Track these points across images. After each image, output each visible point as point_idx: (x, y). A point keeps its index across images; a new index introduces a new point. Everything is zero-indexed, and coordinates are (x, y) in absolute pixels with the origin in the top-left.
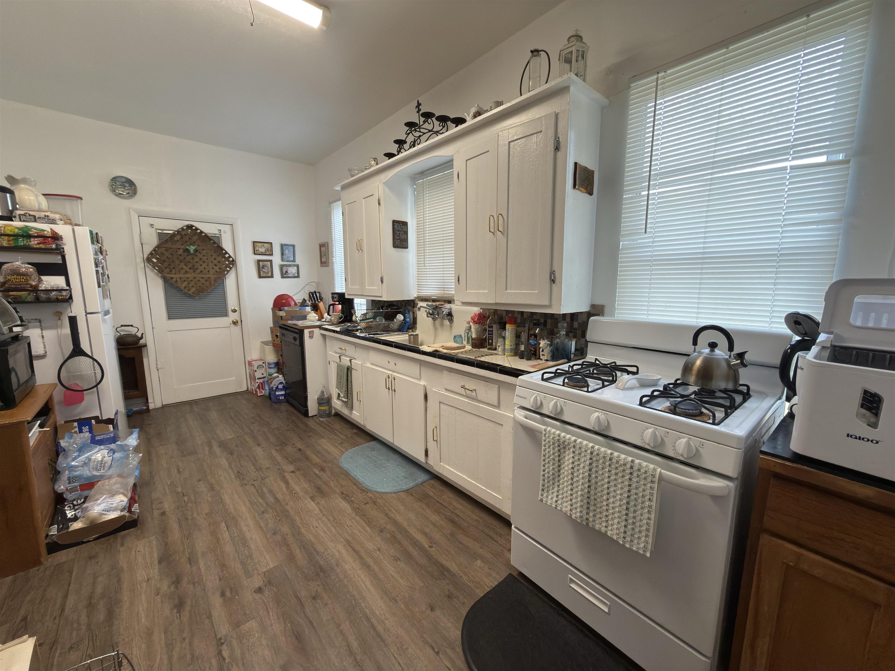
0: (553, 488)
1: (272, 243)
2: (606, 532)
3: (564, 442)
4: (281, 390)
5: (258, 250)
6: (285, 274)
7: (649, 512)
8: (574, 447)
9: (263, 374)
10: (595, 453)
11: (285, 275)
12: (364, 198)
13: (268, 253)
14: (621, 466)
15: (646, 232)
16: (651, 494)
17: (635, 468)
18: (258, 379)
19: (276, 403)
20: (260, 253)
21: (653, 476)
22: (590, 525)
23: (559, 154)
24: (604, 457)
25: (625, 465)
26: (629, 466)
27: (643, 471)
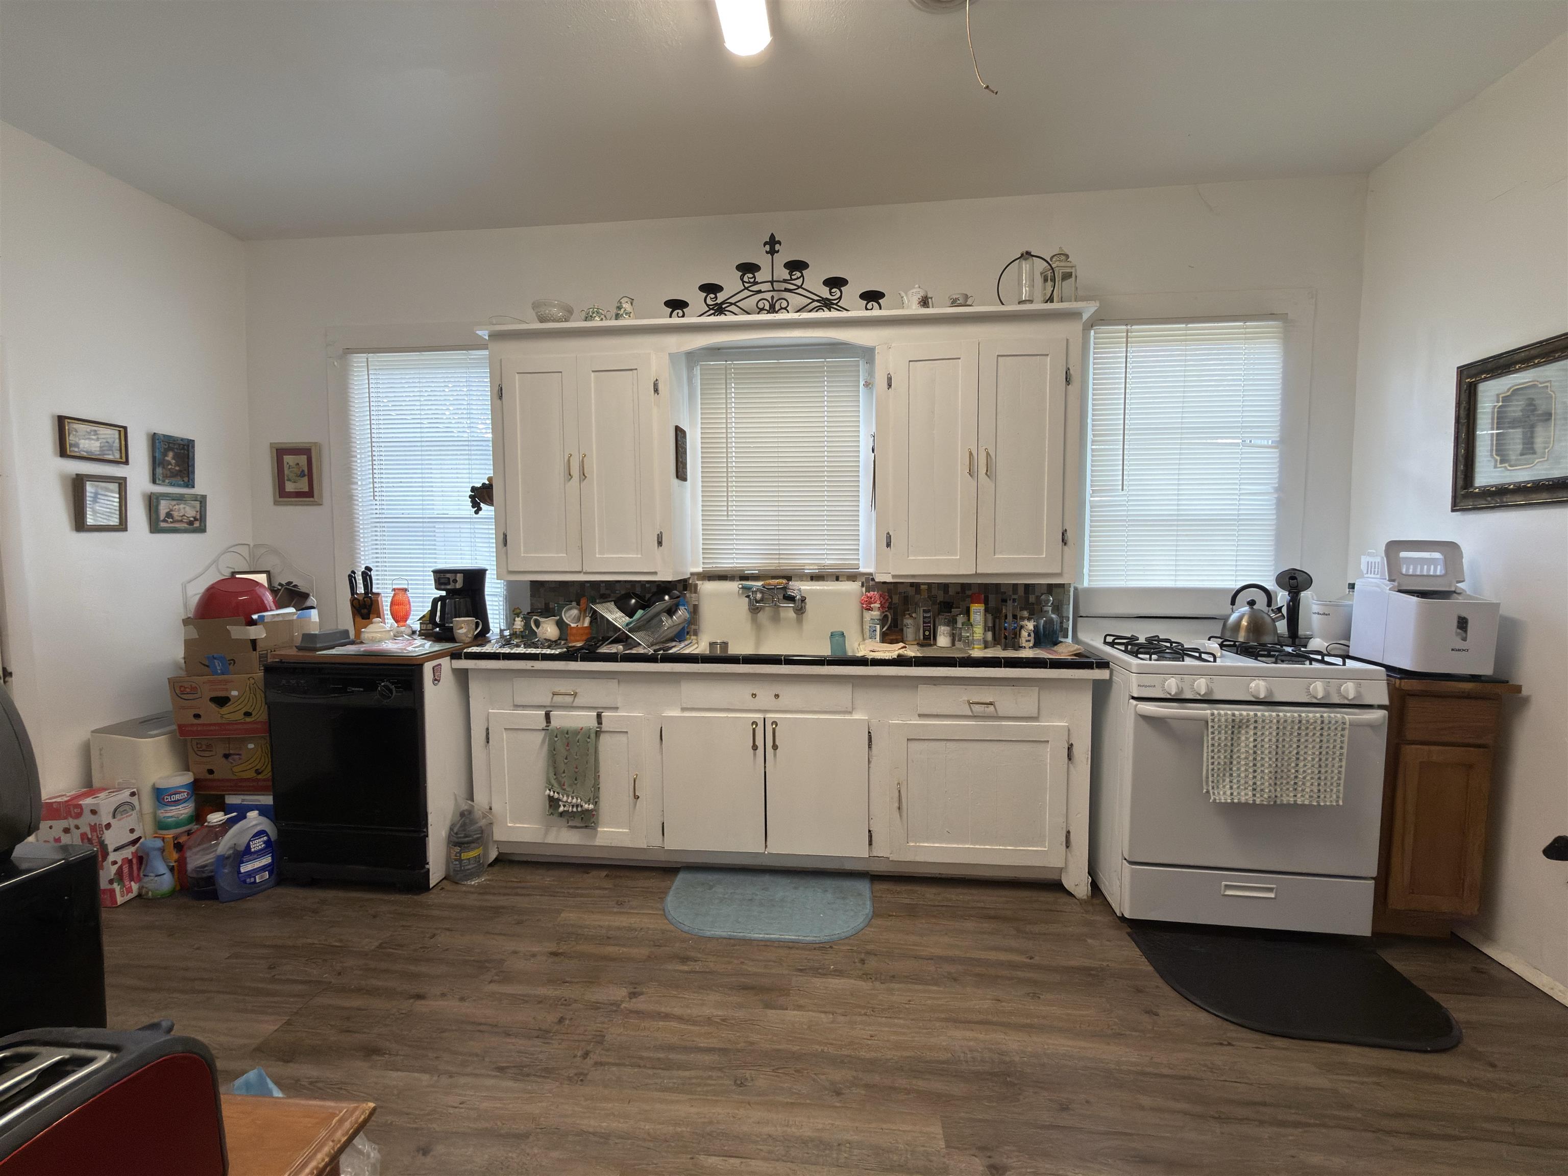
0: (1224, 781)
1: (125, 428)
2: (1295, 801)
3: (1241, 721)
4: (260, 854)
5: (77, 445)
6: (165, 521)
7: (1341, 760)
8: (1256, 722)
9: (132, 831)
10: (1282, 721)
11: (163, 525)
12: (593, 371)
13: (110, 457)
14: (1311, 725)
15: (1123, 490)
16: (1342, 742)
17: (1326, 722)
18: (115, 850)
19: (242, 898)
20: (85, 454)
21: (1344, 723)
22: (1278, 802)
23: (1074, 388)
24: (1293, 722)
25: (1315, 722)
26: (1319, 722)
27: (1333, 722)
